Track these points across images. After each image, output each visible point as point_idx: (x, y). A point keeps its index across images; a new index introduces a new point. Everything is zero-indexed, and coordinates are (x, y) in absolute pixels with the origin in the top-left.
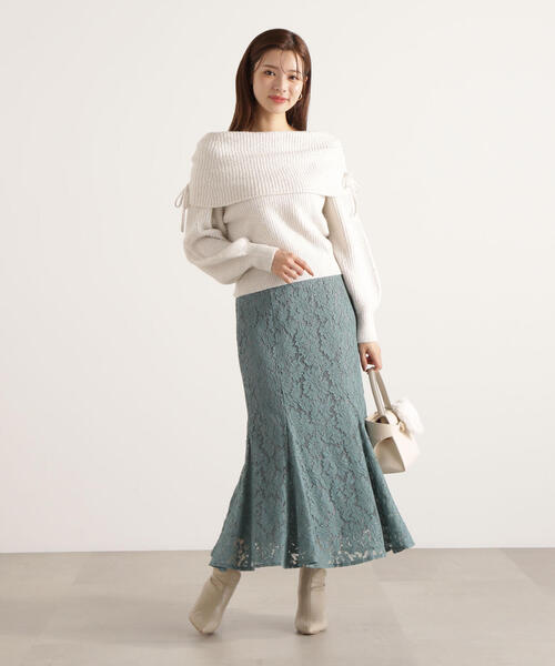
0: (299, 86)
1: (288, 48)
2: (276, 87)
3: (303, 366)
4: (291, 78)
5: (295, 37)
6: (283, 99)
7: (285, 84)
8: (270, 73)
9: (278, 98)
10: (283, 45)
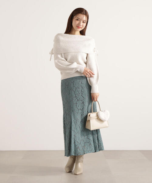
2: (79, 24)
3: (77, 100)
9: (79, 27)
10: (83, 13)
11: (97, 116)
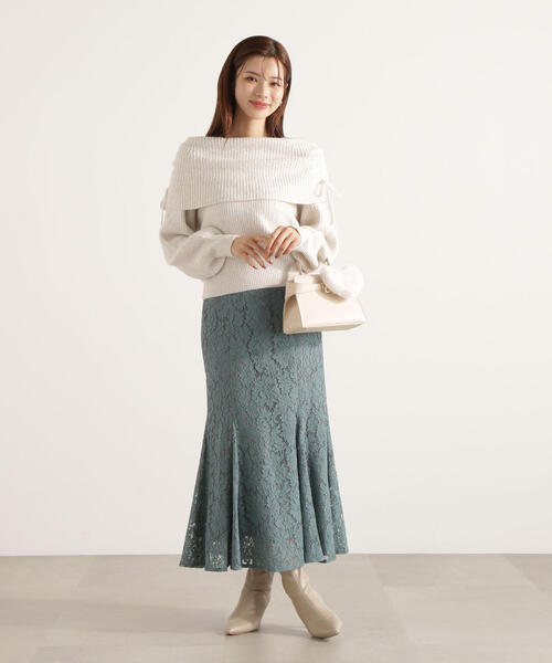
0: (280, 92)
1: (270, 55)
2: (258, 92)
4: (273, 84)
5: (276, 45)
6: (265, 105)
7: (267, 91)
8: (252, 79)
9: (259, 103)
10: (265, 52)
11: (320, 280)
